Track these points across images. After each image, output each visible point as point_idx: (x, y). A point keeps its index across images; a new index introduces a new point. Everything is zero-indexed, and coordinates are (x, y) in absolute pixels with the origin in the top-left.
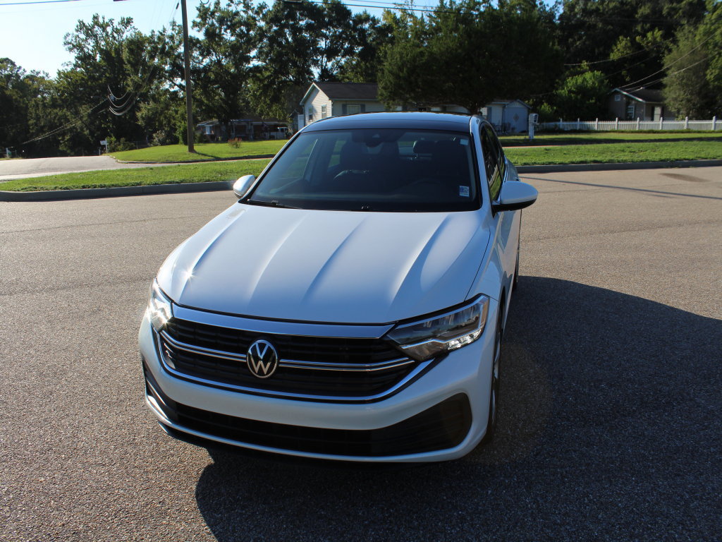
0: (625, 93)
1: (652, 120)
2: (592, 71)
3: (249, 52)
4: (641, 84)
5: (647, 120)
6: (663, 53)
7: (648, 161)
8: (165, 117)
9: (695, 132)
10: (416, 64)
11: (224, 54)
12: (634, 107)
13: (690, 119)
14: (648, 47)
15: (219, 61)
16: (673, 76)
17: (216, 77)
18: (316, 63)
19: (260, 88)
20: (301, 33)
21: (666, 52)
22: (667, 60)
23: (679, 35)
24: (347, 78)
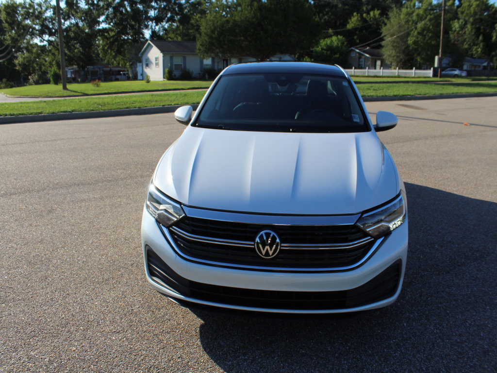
0: (358, 51)
1: (375, 68)
2: (337, 36)
3: (99, 17)
4: (368, 45)
5: (372, 69)
6: (381, 26)
7: (386, 96)
8: (37, 64)
9: (403, 77)
10: (224, 28)
11: (81, 18)
12: (363, 60)
13: (399, 69)
14: (371, 21)
15: (77, 24)
16: (388, 41)
17: (75, 35)
18: (147, 27)
19: (107, 44)
20: (136, 5)
21: (383, 25)
22: (384, 30)
23: (391, 14)
24: (170, 38)
